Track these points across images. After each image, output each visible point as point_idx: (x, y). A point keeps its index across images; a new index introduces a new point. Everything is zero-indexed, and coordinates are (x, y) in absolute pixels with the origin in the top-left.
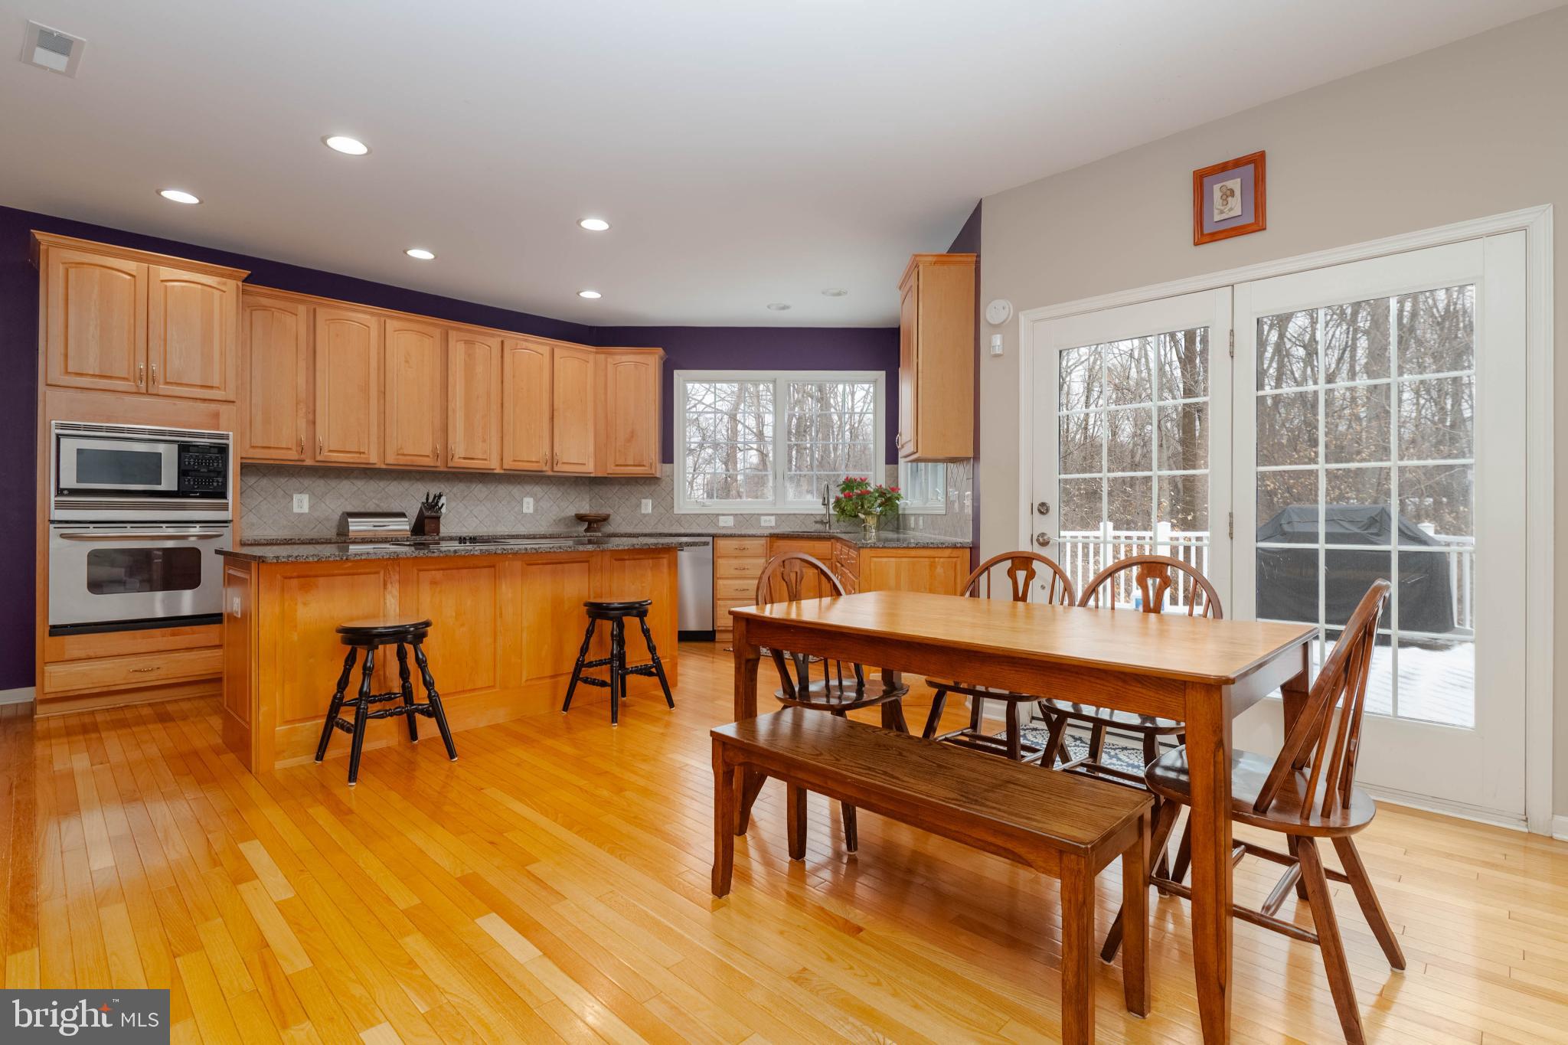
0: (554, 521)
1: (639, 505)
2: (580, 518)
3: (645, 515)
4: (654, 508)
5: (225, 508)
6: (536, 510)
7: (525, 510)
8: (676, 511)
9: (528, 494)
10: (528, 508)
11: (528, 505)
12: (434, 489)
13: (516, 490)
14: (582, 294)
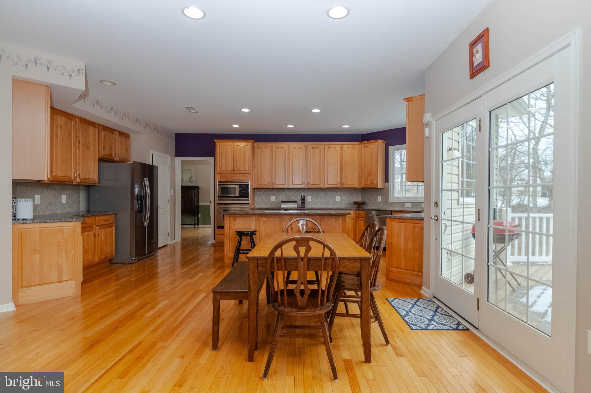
0: (348, 204)
1: (377, 199)
2: (355, 203)
3: (379, 202)
4: (382, 199)
5: (248, 200)
6: (341, 200)
7: (337, 200)
8: (389, 201)
9: (338, 195)
10: (338, 199)
11: (338, 198)
12: (303, 194)
13: (334, 194)
14: (343, 127)
